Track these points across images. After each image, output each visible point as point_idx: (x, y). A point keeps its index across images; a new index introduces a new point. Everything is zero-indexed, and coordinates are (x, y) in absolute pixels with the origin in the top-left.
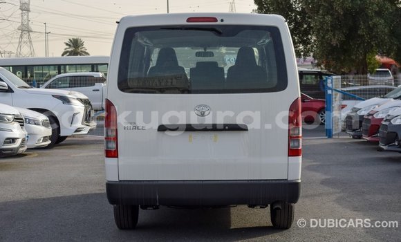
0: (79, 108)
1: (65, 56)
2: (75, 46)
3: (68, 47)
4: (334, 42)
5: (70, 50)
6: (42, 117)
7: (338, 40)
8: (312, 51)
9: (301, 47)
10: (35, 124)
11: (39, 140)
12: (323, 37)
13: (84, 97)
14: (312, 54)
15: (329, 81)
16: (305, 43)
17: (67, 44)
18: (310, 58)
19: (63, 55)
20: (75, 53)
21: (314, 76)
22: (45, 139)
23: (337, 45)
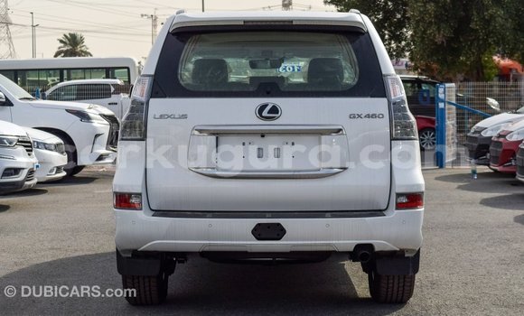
0: (103, 127)
1: (59, 58)
2: (73, 44)
3: (62, 45)
4: (439, 39)
5: (65, 49)
6: (55, 140)
7: (444, 36)
8: (408, 51)
9: (393, 45)
10: (46, 149)
11: (51, 171)
12: (424, 32)
13: (108, 112)
14: (407, 54)
15: (441, 90)
16: (398, 39)
17: (61, 41)
18: (405, 60)
19: (56, 56)
20: (72, 53)
21: (409, 85)
22: (59, 169)
23: (443, 42)
